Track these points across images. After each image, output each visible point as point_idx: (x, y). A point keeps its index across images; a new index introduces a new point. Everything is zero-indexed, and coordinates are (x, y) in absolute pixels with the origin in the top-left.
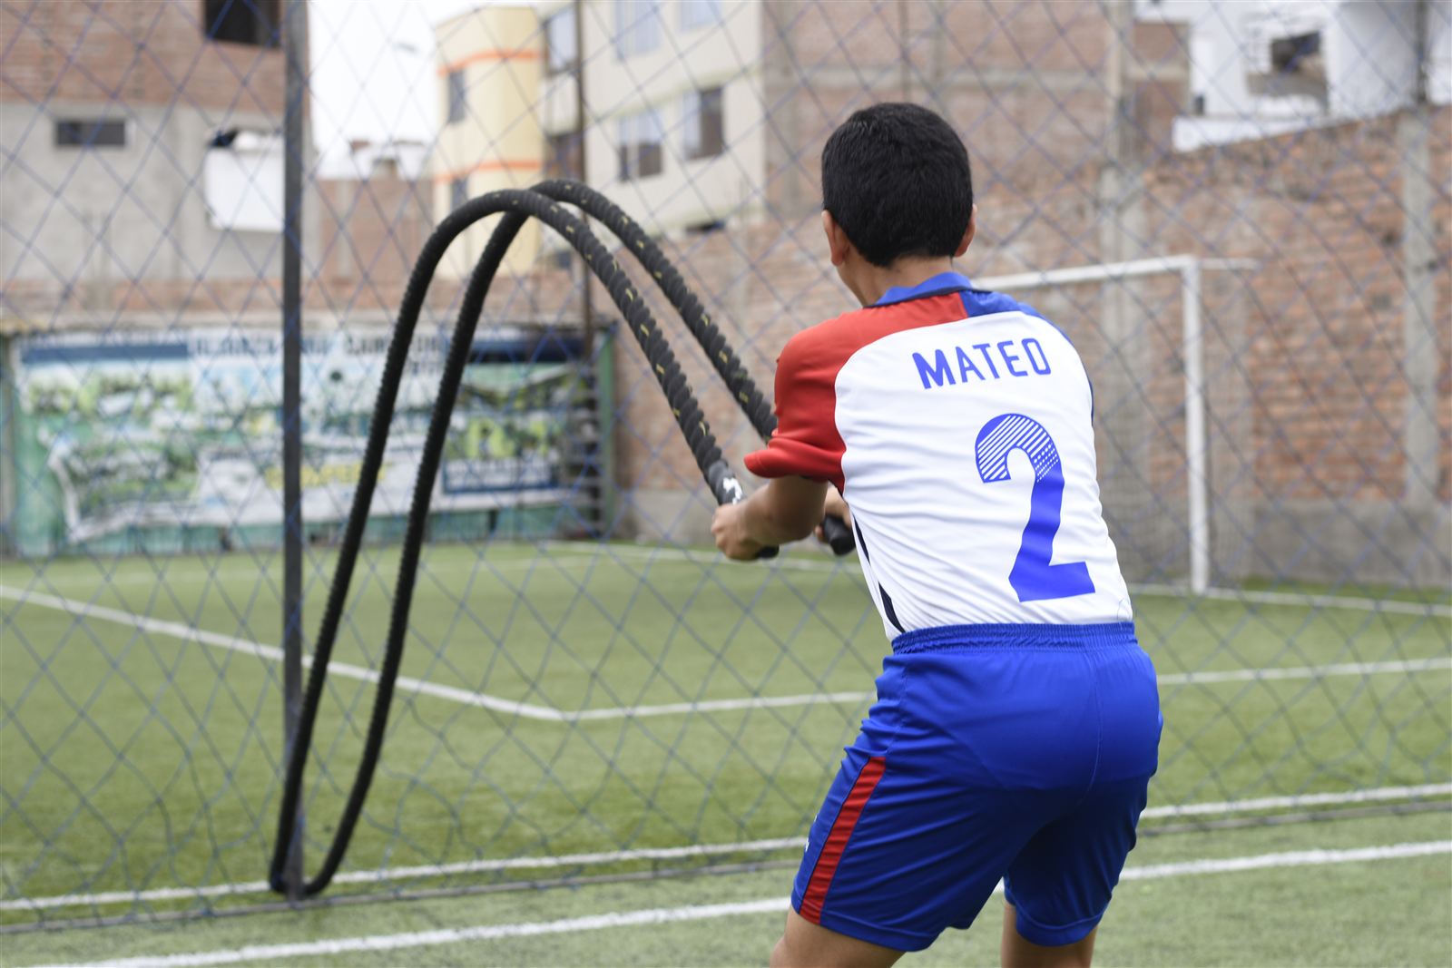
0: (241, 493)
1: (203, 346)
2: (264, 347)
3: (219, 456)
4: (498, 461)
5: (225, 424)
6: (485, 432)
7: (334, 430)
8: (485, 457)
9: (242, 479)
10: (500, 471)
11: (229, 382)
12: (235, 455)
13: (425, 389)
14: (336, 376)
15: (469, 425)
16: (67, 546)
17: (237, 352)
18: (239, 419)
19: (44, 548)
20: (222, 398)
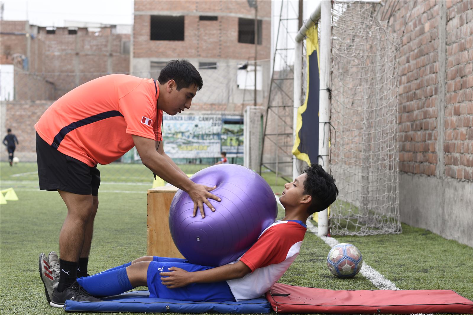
0: (173, 151)
1: (166, 118)
2: (180, 119)
3: (168, 143)
4: (234, 146)
5: (170, 136)
6: (231, 140)
7: (195, 138)
8: (231, 146)
9: (173, 148)
10: (234, 149)
11: (171, 126)
12: (172, 143)
13: (217, 130)
14: (196, 126)
15: (227, 137)
16: (134, 161)
17: (174, 120)
18: (174, 134)
19: (130, 161)
20: (170, 130)
